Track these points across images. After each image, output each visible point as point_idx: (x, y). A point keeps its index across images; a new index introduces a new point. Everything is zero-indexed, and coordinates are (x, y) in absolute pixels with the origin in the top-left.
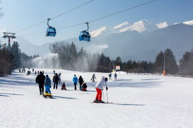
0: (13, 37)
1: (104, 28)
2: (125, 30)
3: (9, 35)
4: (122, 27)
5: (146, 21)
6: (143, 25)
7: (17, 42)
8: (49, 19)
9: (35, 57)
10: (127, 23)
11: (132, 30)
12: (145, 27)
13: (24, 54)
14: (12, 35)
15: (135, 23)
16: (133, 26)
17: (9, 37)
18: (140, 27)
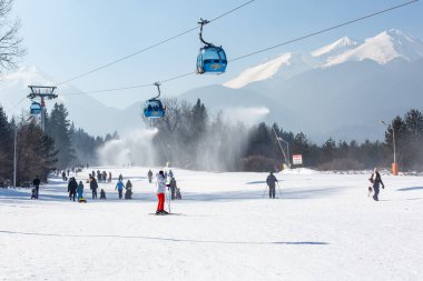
0: (52, 96)
1: (285, 58)
2: (341, 58)
3: (43, 91)
4: (333, 52)
5: (397, 31)
6: (391, 44)
7: (62, 106)
8: (204, 23)
9: (109, 137)
10: (347, 40)
11: (361, 59)
12: (396, 49)
13: (81, 131)
14: (49, 91)
15: (368, 40)
16: (362, 46)
17: (42, 96)
18: (383, 48)
